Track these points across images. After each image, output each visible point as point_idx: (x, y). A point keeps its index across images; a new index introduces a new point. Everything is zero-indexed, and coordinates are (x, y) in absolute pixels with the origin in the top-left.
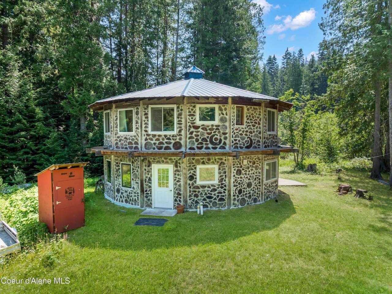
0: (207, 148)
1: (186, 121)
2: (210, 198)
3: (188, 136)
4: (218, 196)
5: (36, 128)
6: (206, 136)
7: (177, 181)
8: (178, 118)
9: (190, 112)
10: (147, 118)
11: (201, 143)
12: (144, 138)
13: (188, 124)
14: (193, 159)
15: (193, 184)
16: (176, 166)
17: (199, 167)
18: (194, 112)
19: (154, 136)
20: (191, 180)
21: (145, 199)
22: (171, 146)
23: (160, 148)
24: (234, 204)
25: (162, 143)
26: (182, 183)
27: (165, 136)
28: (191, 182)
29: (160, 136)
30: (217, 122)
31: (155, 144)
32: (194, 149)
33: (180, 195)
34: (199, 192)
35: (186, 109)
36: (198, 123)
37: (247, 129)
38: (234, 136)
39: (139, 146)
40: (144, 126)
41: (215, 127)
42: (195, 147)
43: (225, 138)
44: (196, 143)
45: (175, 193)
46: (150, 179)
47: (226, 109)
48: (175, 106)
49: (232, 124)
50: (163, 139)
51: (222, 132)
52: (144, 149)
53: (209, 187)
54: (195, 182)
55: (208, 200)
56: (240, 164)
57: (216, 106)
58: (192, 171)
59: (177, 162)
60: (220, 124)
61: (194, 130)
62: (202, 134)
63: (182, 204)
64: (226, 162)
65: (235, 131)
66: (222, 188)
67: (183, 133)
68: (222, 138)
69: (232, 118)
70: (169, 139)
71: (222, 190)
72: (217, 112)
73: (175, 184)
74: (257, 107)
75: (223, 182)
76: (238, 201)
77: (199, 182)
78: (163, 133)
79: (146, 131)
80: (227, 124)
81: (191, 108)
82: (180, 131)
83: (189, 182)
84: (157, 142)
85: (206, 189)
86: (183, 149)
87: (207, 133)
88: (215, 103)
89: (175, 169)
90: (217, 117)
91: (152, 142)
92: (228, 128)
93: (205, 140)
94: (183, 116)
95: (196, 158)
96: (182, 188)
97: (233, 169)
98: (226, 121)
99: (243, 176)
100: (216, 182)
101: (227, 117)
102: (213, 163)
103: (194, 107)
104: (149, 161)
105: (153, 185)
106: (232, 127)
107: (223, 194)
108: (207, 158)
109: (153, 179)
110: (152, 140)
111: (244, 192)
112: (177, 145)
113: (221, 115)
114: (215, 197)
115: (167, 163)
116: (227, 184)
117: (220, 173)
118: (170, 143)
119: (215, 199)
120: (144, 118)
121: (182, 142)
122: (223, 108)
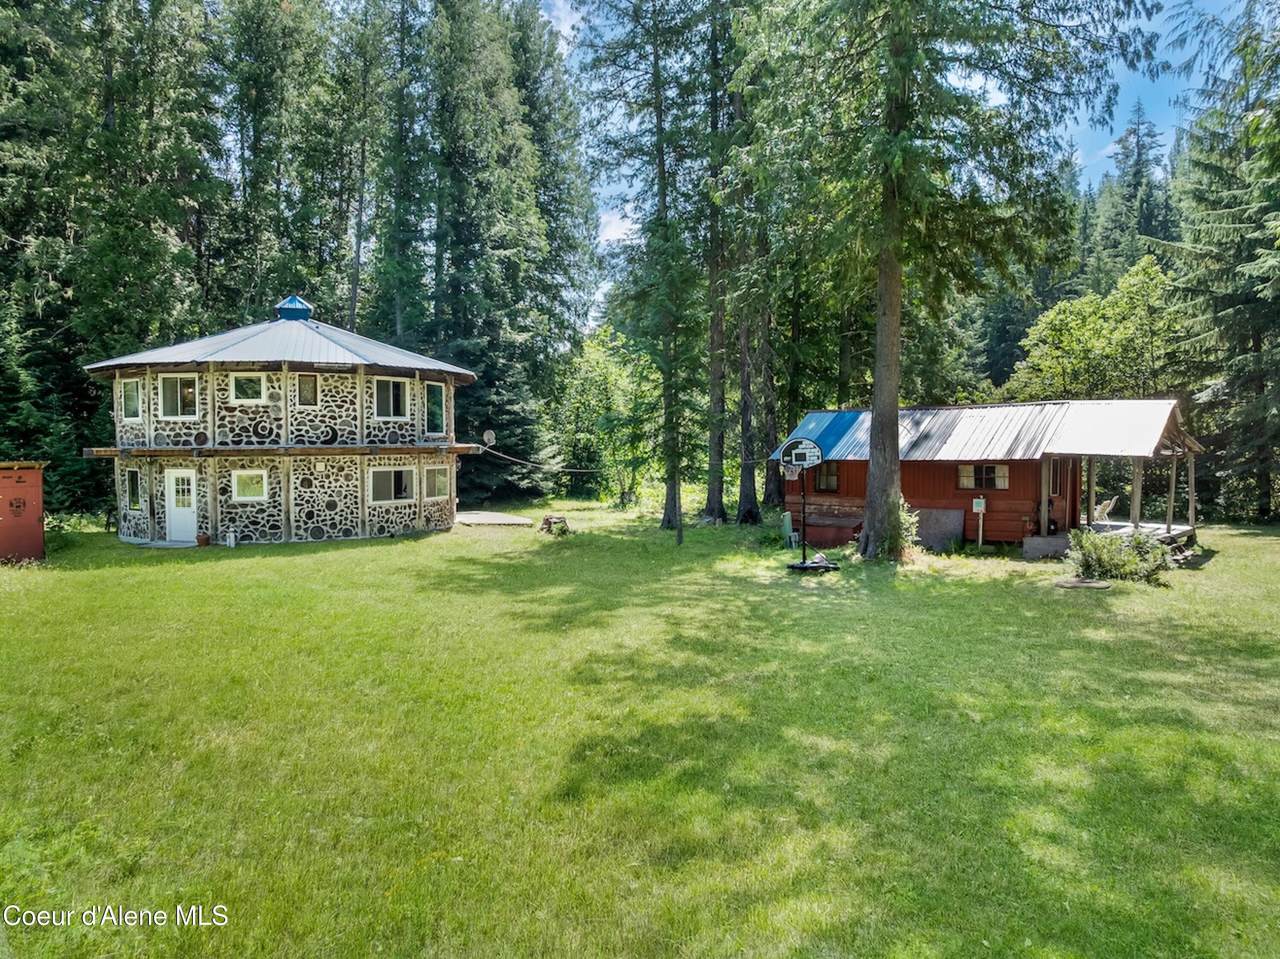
0: (250, 443)
1: (214, 399)
2: (255, 523)
3: (218, 423)
4: (268, 521)
5: (21, 414)
6: (247, 423)
7: (202, 496)
8: (201, 394)
9: (219, 385)
10: (156, 394)
11: (239, 435)
12: (153, 427)
13: (217, 405)
14: (226, 460)
15: (226, 501)
16: (201, 472)
17: (236, 473)
18: (227, 385)
19: (168, 423)
20: (222, 494)
21: (157, 527)
22: (192, 439)
23: (177, 443)
24: (296, 535)
25: (179, 435)
26: (209, 499)
27: (184, 423)
28: (223, 498)
29: (175, 423)
30: (263, 400)
31: (168, 436)
32: (227, 444)
33: (207, 518)
34: (236, 514)
35: (212, 379)
36: (234, 402)
37: (325, 412)
38: (295, 423)
39: (147, 440)
40: (152, 408)
41: (261, 409)
42: (229, 441)
43: (279, 427)
44: (231, 435)
45: (199, 516)
46: (163, 494)
47: (278, 380)
48: (195, 375)
49: (289, 403)
50: (180, 429)
51: (273, 416)
52: (153, 444)
53: (253, 506)
54: (230, 497)
55: (252, 527)
56: (309, 469)
57: (263, 375)
58: (224, 480)
59: (201, 465)
60: (270, 404)
61: (227, 414)
62: (241, 420)
63: (209, 532)
64: (280, 466)
65: (298, 416)
66: (275, 507)
67: (209, 418)
68: (274, 427)
69: (289, 394)
70: (189, 428)
71: (275, 512)
72: (264, 384)
73: (200, 501)
74: (349, 376)
75: (277, 498)
76: (306, 530)
77: (236, 498)
78: (180, 419)
79: (156, 416)
80: (281, 404)
81: (221, 378)
82: (204, 416)
83: (220, 497)
84: (172, 433)
85: (249, 509)
86: (209, 445)
87: (250, 419)
88: (259, 371)
89: (199, 476)
90: (265, 393)
91: (165, 434)
92: (283, 410)
93: (245, 429)
94: (208, 392)
95: (231, 458)
96: (209, 508)
97: (293, 478)
98: (279, 399)
99: (316, 491)
100: (265, 498)
101: (282, 393)
102: (259, 467)
103: (227, 376)
104: (161, 465)
105: (166, 504)
106: (290, 409)
107: (277, 518)
108: (248, 458)
109: (166, 493)
110: (164, 430)
111: (318, 516)
112: (201, 438)
113: (271, 390)
114: (263, 522)
115: (187, 466)
116: (283, 502)
117: (271, 484)
118: (191, 435)
119: (264, 526)
120: (152, 396)
121: (209, 434)
122: (274, 378)
